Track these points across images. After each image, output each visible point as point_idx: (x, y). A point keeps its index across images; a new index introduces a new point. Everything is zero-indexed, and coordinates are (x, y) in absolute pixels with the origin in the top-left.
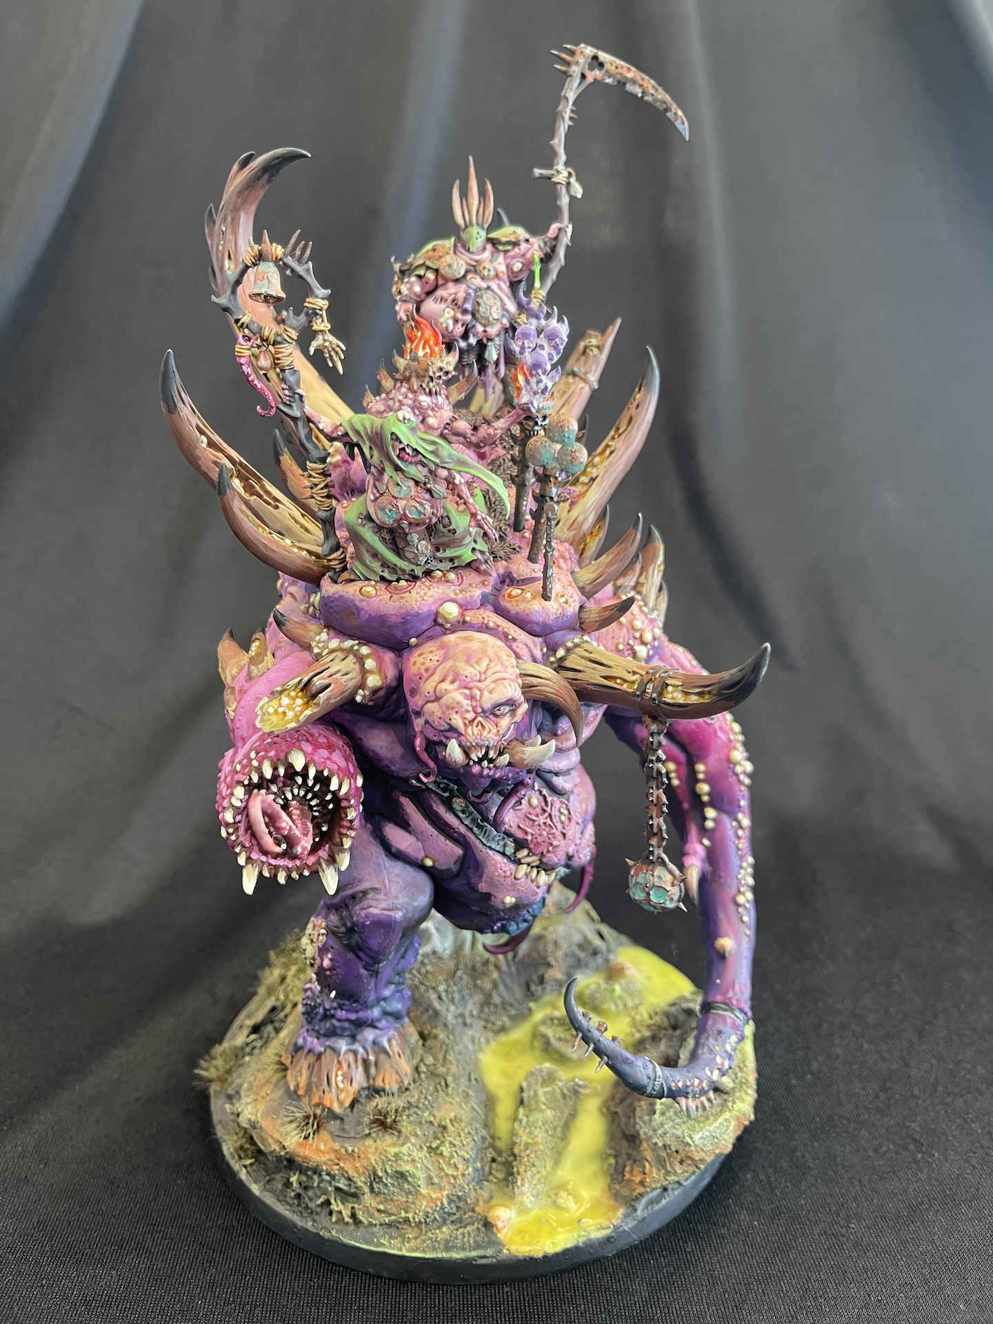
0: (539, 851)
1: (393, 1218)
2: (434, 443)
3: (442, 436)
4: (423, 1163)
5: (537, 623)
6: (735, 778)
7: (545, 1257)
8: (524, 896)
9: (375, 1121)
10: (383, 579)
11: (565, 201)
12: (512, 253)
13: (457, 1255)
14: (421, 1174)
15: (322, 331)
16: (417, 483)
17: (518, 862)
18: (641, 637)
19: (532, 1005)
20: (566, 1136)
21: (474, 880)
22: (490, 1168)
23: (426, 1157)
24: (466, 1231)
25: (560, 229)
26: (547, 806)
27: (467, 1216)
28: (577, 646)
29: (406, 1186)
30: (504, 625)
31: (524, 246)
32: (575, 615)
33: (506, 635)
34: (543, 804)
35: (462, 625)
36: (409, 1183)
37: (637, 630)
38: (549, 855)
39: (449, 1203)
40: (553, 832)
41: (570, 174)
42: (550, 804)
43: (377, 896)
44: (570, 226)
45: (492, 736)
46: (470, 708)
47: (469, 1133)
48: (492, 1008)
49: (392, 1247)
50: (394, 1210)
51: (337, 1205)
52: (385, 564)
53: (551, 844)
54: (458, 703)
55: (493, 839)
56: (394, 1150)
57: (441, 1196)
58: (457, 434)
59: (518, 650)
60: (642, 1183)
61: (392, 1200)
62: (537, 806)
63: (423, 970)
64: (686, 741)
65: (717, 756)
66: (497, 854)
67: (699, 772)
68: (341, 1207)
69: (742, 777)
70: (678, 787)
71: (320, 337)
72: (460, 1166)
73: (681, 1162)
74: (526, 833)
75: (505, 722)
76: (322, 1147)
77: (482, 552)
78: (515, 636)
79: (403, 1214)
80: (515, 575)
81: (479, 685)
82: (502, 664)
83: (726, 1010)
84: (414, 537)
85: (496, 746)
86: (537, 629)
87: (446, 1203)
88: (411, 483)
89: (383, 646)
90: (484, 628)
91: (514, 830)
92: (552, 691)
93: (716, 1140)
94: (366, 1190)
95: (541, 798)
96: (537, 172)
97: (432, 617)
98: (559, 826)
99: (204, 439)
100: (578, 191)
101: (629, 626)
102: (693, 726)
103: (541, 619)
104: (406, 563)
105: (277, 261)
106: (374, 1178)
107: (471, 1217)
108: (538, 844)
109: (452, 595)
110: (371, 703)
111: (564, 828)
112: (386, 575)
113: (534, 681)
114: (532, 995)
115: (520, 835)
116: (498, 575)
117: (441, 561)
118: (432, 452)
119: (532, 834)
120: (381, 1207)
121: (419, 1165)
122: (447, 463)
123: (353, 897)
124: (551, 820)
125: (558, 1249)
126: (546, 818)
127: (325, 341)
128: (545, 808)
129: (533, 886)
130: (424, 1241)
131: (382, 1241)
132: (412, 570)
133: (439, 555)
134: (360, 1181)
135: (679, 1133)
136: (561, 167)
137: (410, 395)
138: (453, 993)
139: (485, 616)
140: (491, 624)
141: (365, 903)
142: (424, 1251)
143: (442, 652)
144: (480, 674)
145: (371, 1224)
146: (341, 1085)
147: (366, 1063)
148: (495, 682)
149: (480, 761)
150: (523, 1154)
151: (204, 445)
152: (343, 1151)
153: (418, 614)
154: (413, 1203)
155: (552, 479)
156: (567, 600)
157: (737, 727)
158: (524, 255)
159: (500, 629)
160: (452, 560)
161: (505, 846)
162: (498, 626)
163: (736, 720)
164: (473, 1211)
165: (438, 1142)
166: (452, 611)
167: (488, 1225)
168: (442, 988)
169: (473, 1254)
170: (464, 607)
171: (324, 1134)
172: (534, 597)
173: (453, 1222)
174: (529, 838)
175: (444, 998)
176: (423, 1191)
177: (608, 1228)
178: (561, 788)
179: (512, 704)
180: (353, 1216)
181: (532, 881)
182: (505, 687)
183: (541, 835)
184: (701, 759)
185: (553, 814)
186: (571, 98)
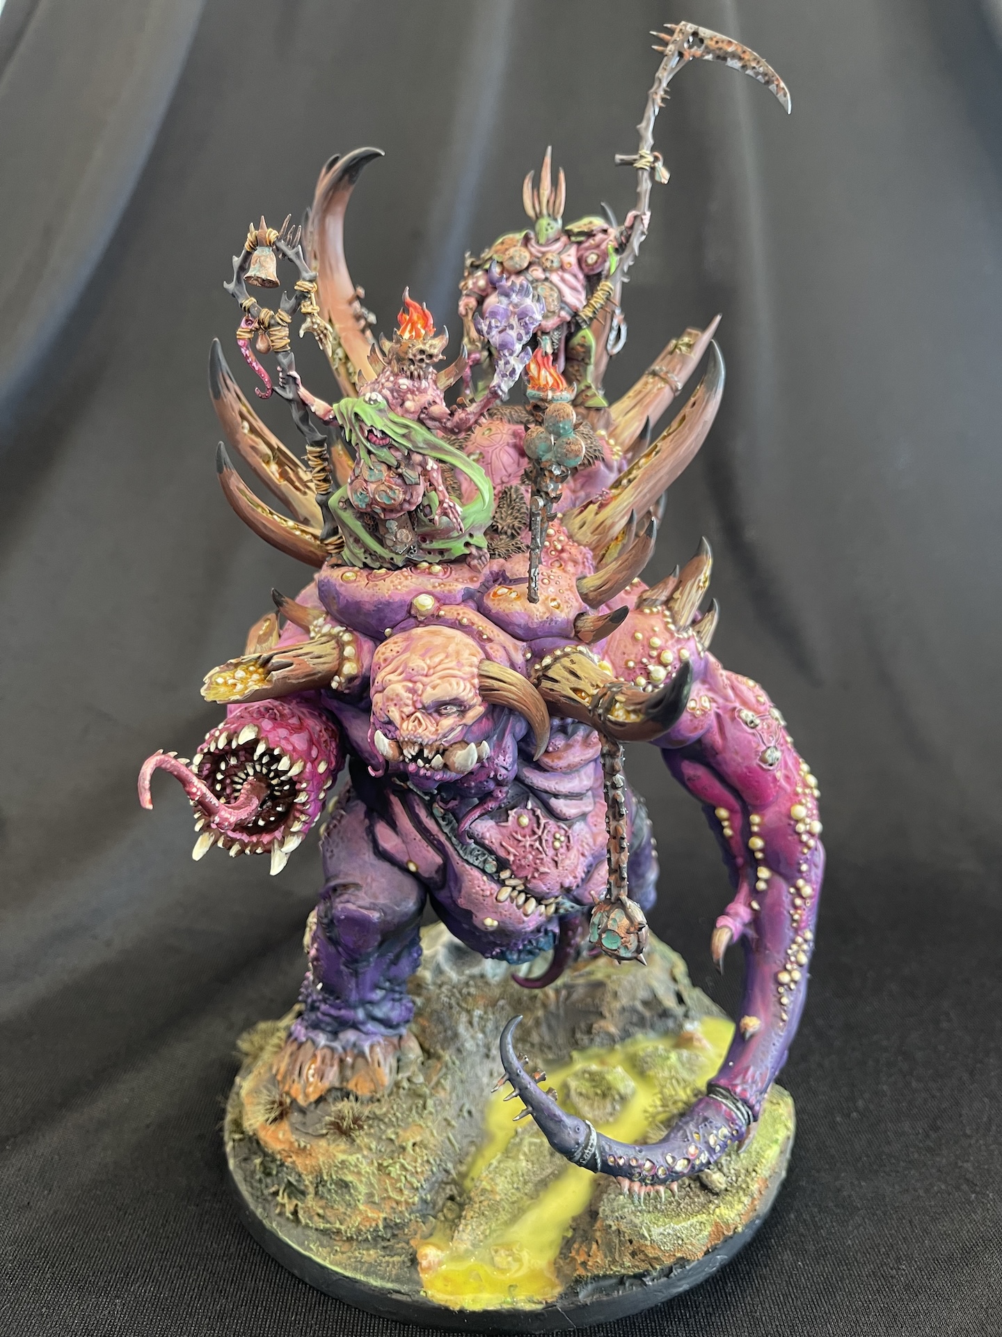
0: (523, 874)
1: (328, 1226)
2: (407, 427)
3: (420, 421)
4: (369, 1178)
5: (519, 626)
6: (796, 837)
7: (462, 1312)
8: (508, 921)
9: (332, 1123)
10: (366, 566)
11: (645, 186)
12: (586, 245)
13: (375, 1282)
14: (363, 1189)
15: (310, 314)
16: (389, 467)
17: (502, 883)
18: (659, 656)
19: (575, 1054)
20: (538, 1196)
21: (455, 894)
22: (444, 1205)
23: (373, 1173)
24: (391, 1260)
25: (636, 217)
26: (538, 828)
27: (400, 1245)
28: (566, 655)
29: (347, 1197)
30: (480, 624)
31: (600, 236)
32: (568, 621)
33: (480, 634)
34: (535, 825)
35: (434, 619)
36: (351, 1195)
37: (654, 648)
38: (533, 881)
39: (385, 1227)
40: (540, 856)
41: (656, 159)
42: (542, 826)
43: (357, 892)
44: (648, 214)
45: (428, 734)
46: (410, 702)
47: (428, 1161)
48: (528, 1047)
49: (321, 1256)
50: (332, 1219)
51: (283, 1198)
52: (367, 551)
53: (537, 870)
54: (397, 695)
55: (471, 853)
56: (341, 1157)
57: (378, 1216)
58: (433, 419)
59: (490, 651)
60: (584, 1264)
61: (332, 1207)
62: (527, 827)
63: (465, 991)
64: (739, 786)
65: (777, 809)
66: (474, 869)
67: (754, 824)
68: (286, 1200)
69: (805, 838)
70: (731, 837)
71: (309, 320)
72: (406, 1192)
73: (633, 1254)
74: (509, 853)
75: (447, 722)
76: (281, 1136)
77: (479, 548)
78: (491, 636)
79: (338, 1225)
80: (508, 574)
81: (425, 679)
82: (459, 662)
83: (726, 1098)
84: (393, 525)
85: (431, 745)
86: (520, 632)
87: (381, 1227)
88: (384, 468)
89: (366, 634)
90: (457, 625)
91: (496, 847)
92: (515, 697)
93: (680, 1242)
94: (311, 1190)
95: (534, 820)
96: (618, 157)
97: (406, 608)
98: (551, 852)
99: (246, 424)
100: (664, 175)
101: (645, 643)
102: (745, 770)
103: (522, 622)
104: (387, 551)
105: (271, 244)
106: (320, 1183)
107: (403, 1248)
108: (521, 867)
109: (430, 588)
110: (347, 691)
111: (557, 855)
112: (368, 561)
113: (496, 684)
114: (577, 1043)
115: (502, 853)
116: (491, 573)
117: (430, 553)
118: (403, 436)
119: (515, 855)
120: (321, 1211)
121: (364, 1179)
122: (421, 448)
123: (335, 889)
124: (541, 844)
125: (477, 1307)
126: (535, 841)
127: (313, 323)
128: (536, 830)
129: (520, 913)
130: (350, 1258)
131: (311, 1246)
132: (392, 559)
133: (424, 545)
134: (308, 1179)
135: (637, 1221)
136: (645, 150)
137: (392, 378)
138: (487, 1020)
139: (461, 612)
140: (465, 621)
141: (346, 897)
142: (345, 1269)
143: (405, 644)
144: (429, 669)
145: (307, 1226)
146: (311, 1079)
147: (342, 1061)
148: (442, 678)
149: (414, 759)
150: (476, 1199)
151: (246, 431)
152: (296, 1144)
153: (388, 604)
154: (350, 1217)
155: (547, 473)
156: (559, 605)
157: (812, 780)
158: (598, 246)
159: (475, 627)
160: (441, 552)
161: (485, 862)
162: (473, 624)
163: (812, 772)
164: (408, 1243)
165: (391, 1161)
166: (426, 603)
167: (414, 1261)
168: (478, 1012)
169: (389, 1285)
170: (441, 600)
171: (285, 1125)
172: (518, 597)
173: (384, 1248)
174: (511, 858)
175: (475, 1024)
176: (361, 1207)
177: (541, 1303)
178: (558, 811)
179: (461, 707)
180: (295, 1213)
181: (518, 907)
182: (451, 684)
183: (524, 857)
184: (759, 809)
185: (545, 837)
186: (664, 76)
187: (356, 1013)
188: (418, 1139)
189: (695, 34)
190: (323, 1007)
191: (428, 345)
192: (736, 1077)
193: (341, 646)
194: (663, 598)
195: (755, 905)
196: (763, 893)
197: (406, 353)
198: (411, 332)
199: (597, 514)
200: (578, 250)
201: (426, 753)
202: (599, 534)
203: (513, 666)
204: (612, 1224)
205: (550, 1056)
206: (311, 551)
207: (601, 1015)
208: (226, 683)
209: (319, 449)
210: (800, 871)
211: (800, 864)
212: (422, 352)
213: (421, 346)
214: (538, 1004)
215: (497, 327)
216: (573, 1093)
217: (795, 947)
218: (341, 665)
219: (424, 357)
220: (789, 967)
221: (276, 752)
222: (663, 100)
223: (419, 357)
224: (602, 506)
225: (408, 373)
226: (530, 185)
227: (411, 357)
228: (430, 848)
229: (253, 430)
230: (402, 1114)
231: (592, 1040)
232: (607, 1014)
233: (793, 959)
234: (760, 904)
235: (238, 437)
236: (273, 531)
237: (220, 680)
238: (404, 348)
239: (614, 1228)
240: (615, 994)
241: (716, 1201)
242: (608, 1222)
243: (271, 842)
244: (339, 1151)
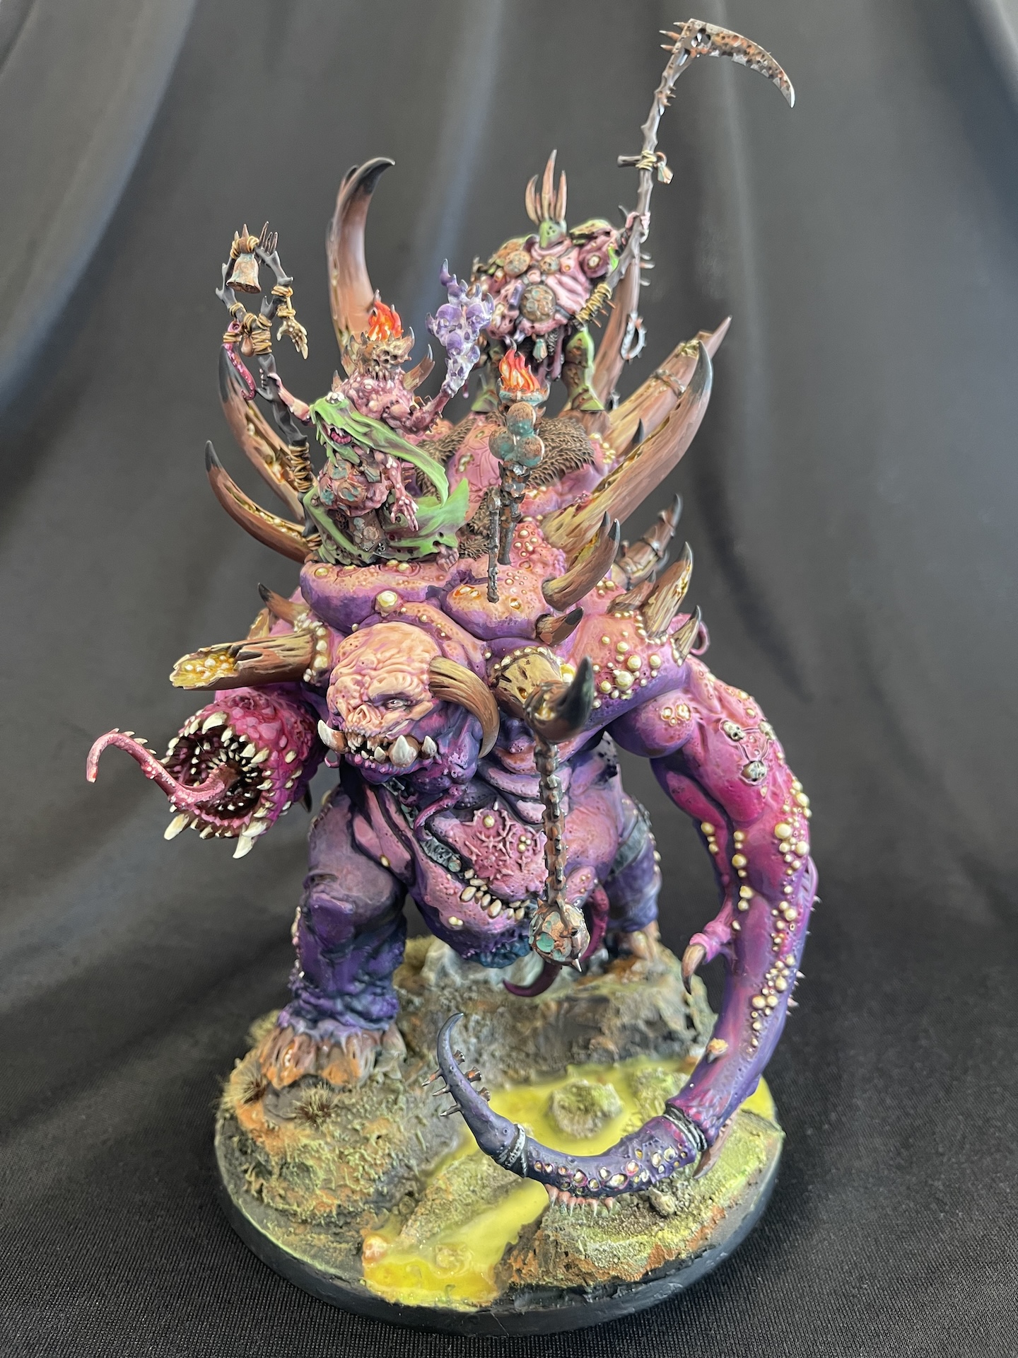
0: (485, 874)
1: (286, 1207)
2: (368, 426)
3: (383, 420)
4: (328, 1164)
5: (478, 625)
6: (780, 856)
7: (397, 1305)
8: (472, 921)
9: (302, 1108)
10: (338, 563)
11: (647, 186)
12: (588, 247)
13: (320, 1266)
14: (322, 1174)
15: (285, 317)
16: (353, 465)
17: (467, 883)
19: (570, 1069)
20: (497, 1201)
21: (423, 891)
22: (401, 1199)
23: (334, 1160)
24: (338, 1246)
25: (635, 218)
26: (504, 830)
27: (350, 1234)
28: (525, 655)
29: (307, 1181)
30: (439, 621)
31: (602, 238)
32: (529, 622)
33: (439, 631)
34: (501, 827)
35: (396, 615)
36: (310, 1179)
38: (495, 882)
39: (338, 1214)
40: (503, 858)
41: (659, 158)
42: (508, 828)
43: (332, 884)
44: (648, 214)
45: (371, 726)
46: (357, 695)
47: (389, 1155)
48: (523, 1056)
49: (275, 1235)
50: (291, 1201)
51: (250, 1176)
52: (343, 551)
53: (500, 872)
54: (345, 687)
55: (435, 850)
56: (305, 1141)
57: (332, 1202)
58: (394, 418)
59: (447, 649)
60: (519, 1271)
61: (293, 1189)
62: (493, 827)
64: (722, 801)
65: (762, 826)
66: (438, 866)
67: (738, 841)
68: (253, 1179)
69: (789, 858)
70: (717, 854)
71: (285, 323)
72: (362, 1182)
73: (568, 1267)
74: (472, 853)
75: (391, 716)
76: (254, 1116)
77: (449, 548)
78: (450, 634)
79: (295, 1207)
80: (473, 574)
81: (373, 673)
82: (409, 658)
84: (360, 523)
85: (374, 737)
86: (480, 631)
87: (334, 1213)
88: (348, 466)
90: (416, 622)
91: (459, 846)
92: (464, 695)
93: (616, 1260)
94: (276, 1171)
95: (500, 820)
96: (621, 158)
97: (370, 604)
98: (514, 855)
100: (666, 175)
102: (726, 784)
103: (481, 621)
104: (356, 548)
105: (251, 251)
106: (284, 1165)
107: (352, 1236)
108: (483, 867)
109: (394, 585)
110: (318, 685)
111: (521, 858)
112: (339, 558)
113: (446, 681)
114: (572, 1057)
115: (465, 853)
116: (458, 572)
117: (399, 551)
118: (365, 434)
119: (477, 855)
120: (282, 1192)
121: (323, 1165)
122: (383, 447)
123: (312, 879)
124: (505, 845)
125: (412, 1302)
126: (499, 842)
127: (289, 326)
128: (501, 831)
129: (484, 914)
130: (302, 1240)
131: (269, 1225)
132: (360, 556)
133: (392, 543)
134: (274, 1160)
136: (648, 151)
137: (359, 379)
139: (421, 609)
140: (424, 618)
141: (321, 887)
142: (295, 1250)
143: (365, 638)
144: (379, 663)
145: (268, 1205)
146: (287, 1064)
147: (318, 1049)
148: (389, 672)
149: (358, 750)
150: (430, 1197)
151: (252, 433)
152: (266, 1125)
153: (353, 599)
154: (307, 1200)
155: (508, 473)
156: (520, 605)
157: (804, 799)
158: (599, 249)
159: (434, 624)
160: (410, 550)
161: (449, 859)
162: (432, 621)
163: (804, 791)
164: (358, 1232)
165: (352, 1151)
166: (389, 599)
167: (359, 1250)
169: (332, 1271)
170: (405, 597)
171: (259, 1106)
172: (479, 596)
173: (336, 1234)
174: (474, 858)
175: (471, 1029)
176: (318, 1192)
177: (476, 1306)
178: (525, 814)
179: (410, 703)
180: (260, 1191)
181: (483, 908)
182: (396, 679)
183: (487, 858)
184: (745, 825)
185: (509, 838)
186: (670, 76)
187: (335, 1004)
188: (384, 1132)
189: (703, 31)
190: (305, 995)
191: (392, 346)
192: (693, 1099)
193: (315, 640)
194: (637, 603)
195: (736, 926)
196: (745, 912)
197: (371, 354)
198: (378, 334)
199: (574, 516)
200: (579, 254)
201: (369, 745)
202: (575, 537)
203: (471, 666)
204: (551, 1234)
205: (545, 1068)
206: (297, 549)
207: (600, 1031)
208: (194, 671)
209: (299, 449)
210: (784, 893)
211: (784, 886)
212: (387, 353)
213: (385, 347)
214: (538, 1015)
215: (446, 326)
216: (556, 1105)
217: (774, 972)
218: (313, 659)
219: (388, 358)
220: (765, 991)
221: (242, 739)
222: (669, 98)
223: (383, 358)
224: (579, 508)
225: (374, 374)
226: (533, 189)
227: (375, 357)
228: (400, 844)
229: (258, 432)
230: (371, 1106)
231: (589, 1056)
232: (607, 1032)
233: (771, 983)
234: (741, 925)
235: (244, 438)
236: (259, 528)
237: (189, 667)
238: (369, 349)
239: (552, 1238)
240: (618, 1012)
241: (661, 1224)
242: (546, 1232)
243: (240, 827)
244: (302, 1135)
